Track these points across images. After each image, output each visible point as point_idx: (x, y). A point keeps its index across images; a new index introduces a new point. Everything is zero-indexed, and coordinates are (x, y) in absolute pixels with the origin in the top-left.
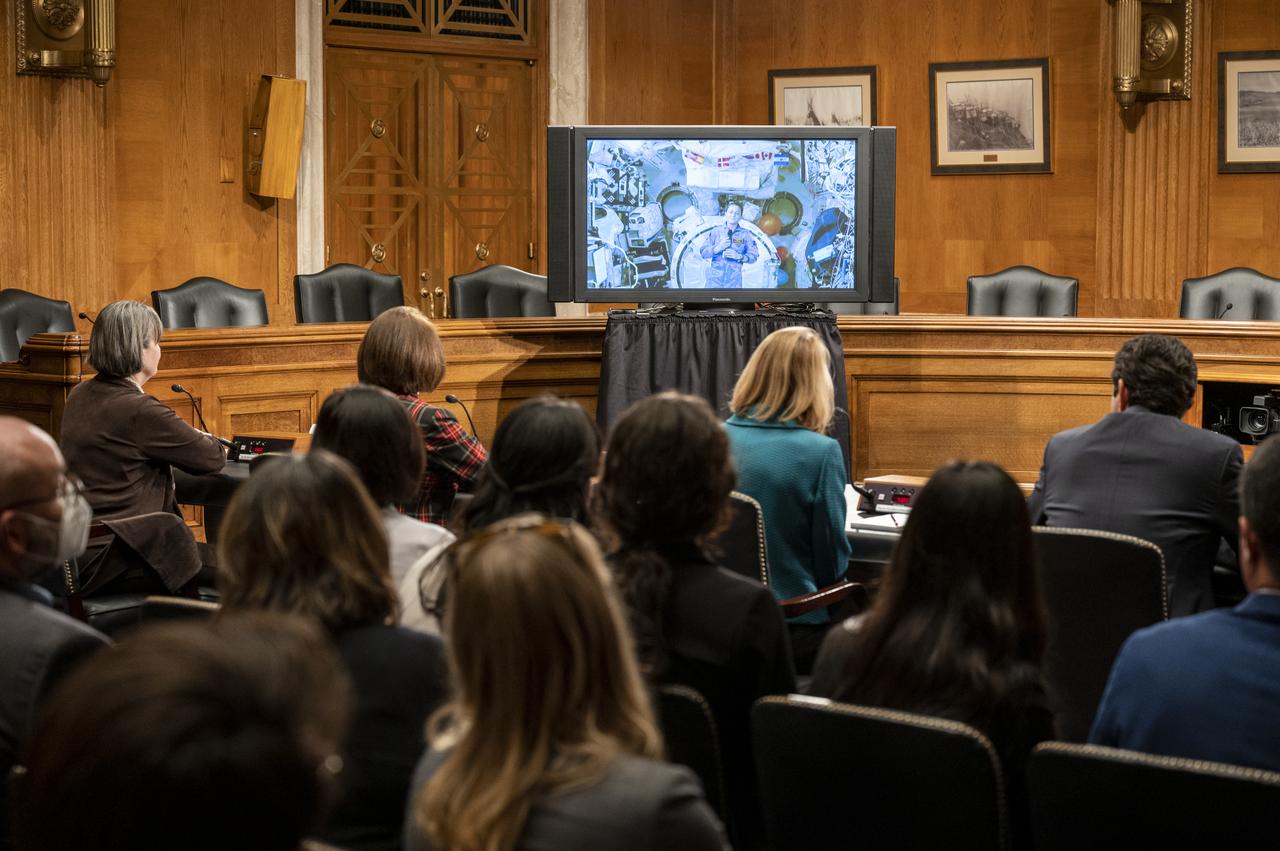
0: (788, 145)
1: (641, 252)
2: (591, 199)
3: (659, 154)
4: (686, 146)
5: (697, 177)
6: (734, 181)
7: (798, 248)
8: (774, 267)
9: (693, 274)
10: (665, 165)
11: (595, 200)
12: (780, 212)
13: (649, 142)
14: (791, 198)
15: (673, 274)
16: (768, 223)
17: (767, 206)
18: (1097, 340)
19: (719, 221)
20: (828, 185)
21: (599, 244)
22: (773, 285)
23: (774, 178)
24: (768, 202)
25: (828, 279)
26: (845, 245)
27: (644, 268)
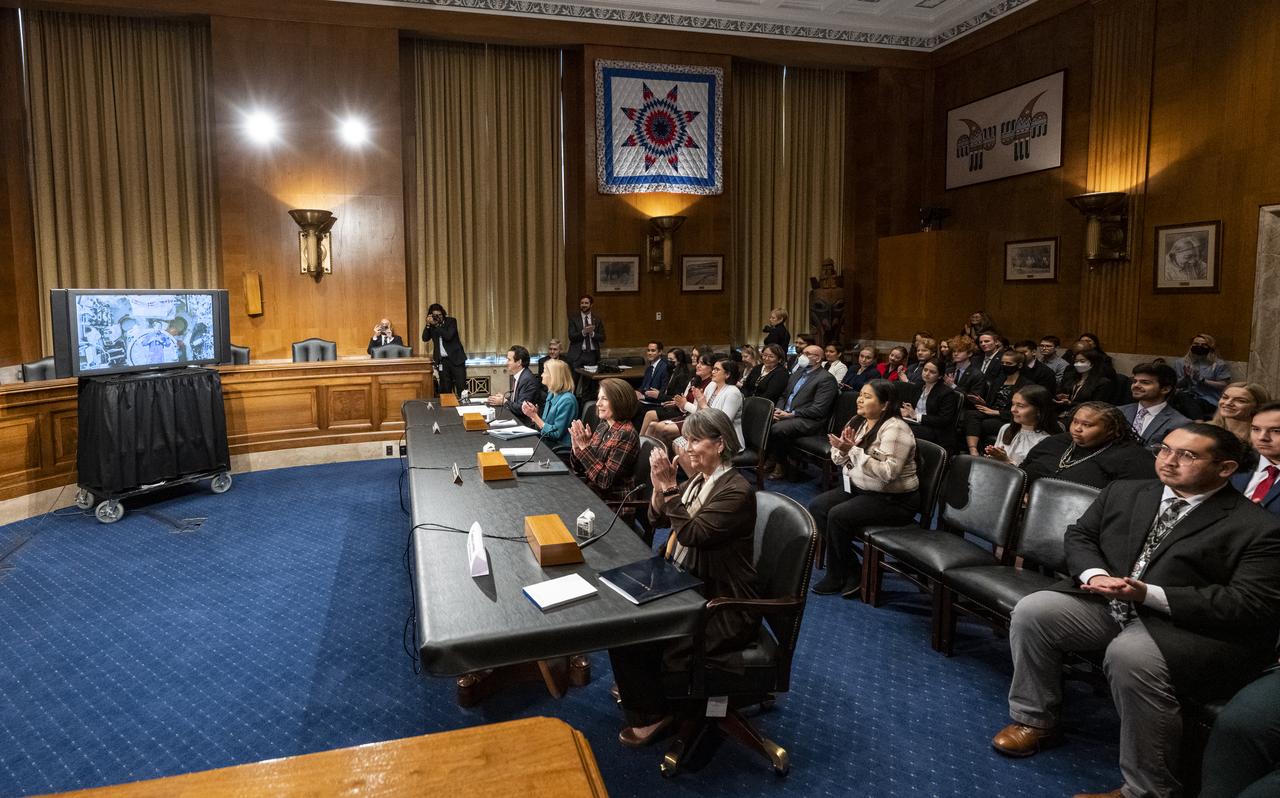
1: (111, 347)
3: (118, 301)
4: (130, 298)
6: (157, 313)
7: (187, 341)
8: (176, 350)
12: (178, 325)
13: (112, 296)
14: (182, 319)
15: (128, 356)
17: (172, 323)
19: (151, 330)
20: (198, 313)
21: (88, 345)
24: (172, 321)
25: (200, 353)
26: (209, 338)
27: (113, 354)
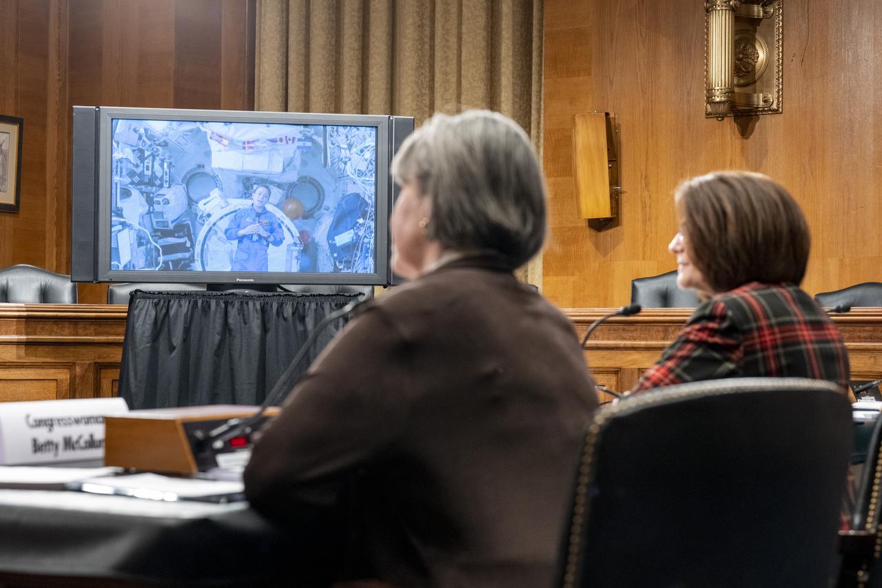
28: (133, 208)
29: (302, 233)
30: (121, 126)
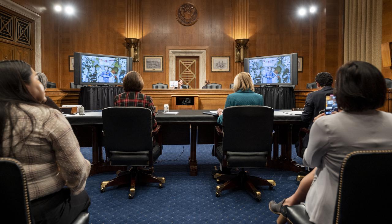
0: (116, 59)
2: (82, 66)
5: (101, 63)
9: (101, 80)
10: (96, 61)
11: (83, 66)
16: (113, 72)
18: (153, 92)
22: (114, 82)
23: (114, 64)
28: (86, 71)
29: (115, 76)
30: (83, 57)
